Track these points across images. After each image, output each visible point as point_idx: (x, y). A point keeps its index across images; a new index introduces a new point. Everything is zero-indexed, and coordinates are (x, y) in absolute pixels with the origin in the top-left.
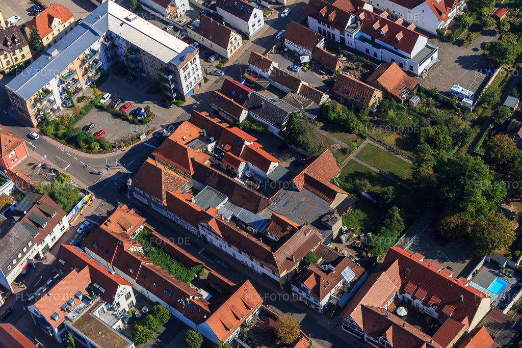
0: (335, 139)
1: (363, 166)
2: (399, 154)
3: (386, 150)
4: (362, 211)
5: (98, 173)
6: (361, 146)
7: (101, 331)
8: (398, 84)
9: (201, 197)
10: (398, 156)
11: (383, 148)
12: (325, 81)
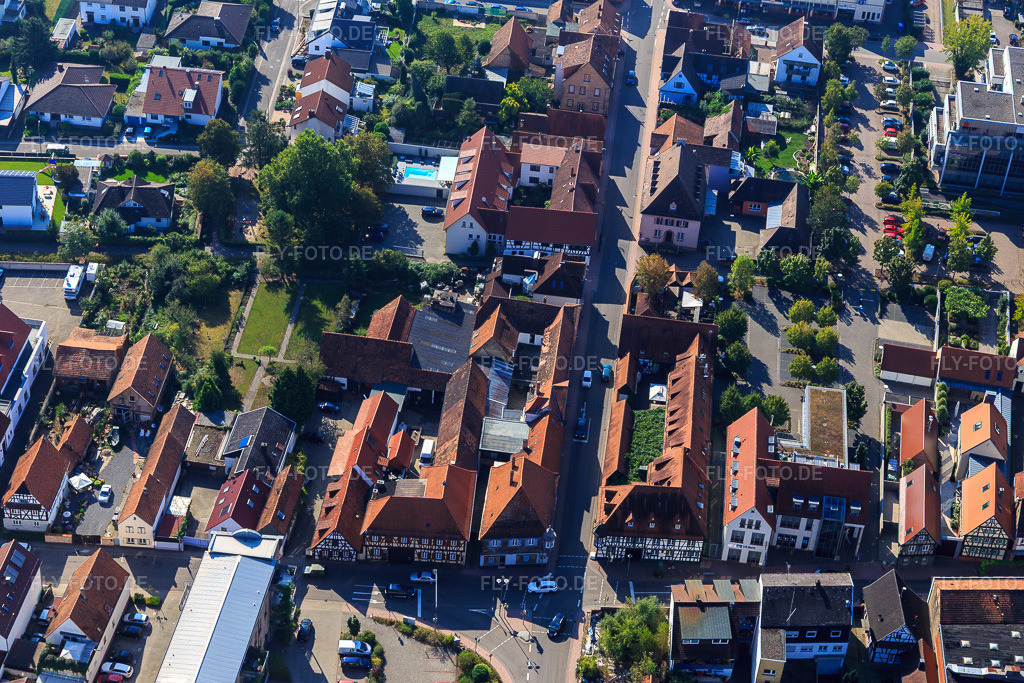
0: (254, 387)
2: (242, 316)
3: (241, 330)
5: (532, 641)
11: (238, 336)
12: (117, 449)
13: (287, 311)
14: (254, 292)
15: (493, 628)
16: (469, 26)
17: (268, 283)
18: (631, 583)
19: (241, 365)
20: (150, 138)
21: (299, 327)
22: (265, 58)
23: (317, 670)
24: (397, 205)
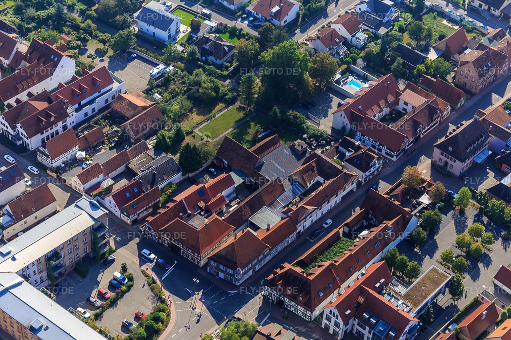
2: (215, 115)
3: (209, 121)
5: (198, 316)
7: (421, 287)
10: (217, 116)
11: (206, 123)
12: (111, 149)
13: (236, 122)
14: (231, 107)
15: (188, 301)
16: (450, 25)
17: (240, 106)
18: (269, 314)
19: (194, 137)
20: (250, 23)
21: (235, 131)
22: (336, 6)
23: (99, 279)
24: (331, 95)
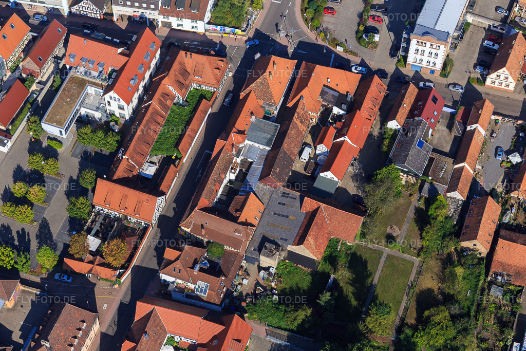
0: (406, 226)
1: (377, 266)
2: (408, 297)
3: (409, 283)
4: (311, 283)
5: (279, 30)
6: (406, 256)
8: (510, 265)
9: (263, 124)
15: (297, 41)
